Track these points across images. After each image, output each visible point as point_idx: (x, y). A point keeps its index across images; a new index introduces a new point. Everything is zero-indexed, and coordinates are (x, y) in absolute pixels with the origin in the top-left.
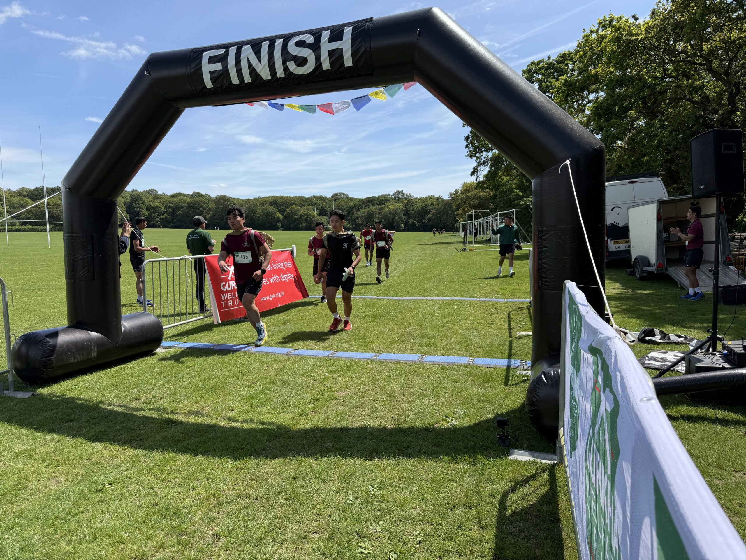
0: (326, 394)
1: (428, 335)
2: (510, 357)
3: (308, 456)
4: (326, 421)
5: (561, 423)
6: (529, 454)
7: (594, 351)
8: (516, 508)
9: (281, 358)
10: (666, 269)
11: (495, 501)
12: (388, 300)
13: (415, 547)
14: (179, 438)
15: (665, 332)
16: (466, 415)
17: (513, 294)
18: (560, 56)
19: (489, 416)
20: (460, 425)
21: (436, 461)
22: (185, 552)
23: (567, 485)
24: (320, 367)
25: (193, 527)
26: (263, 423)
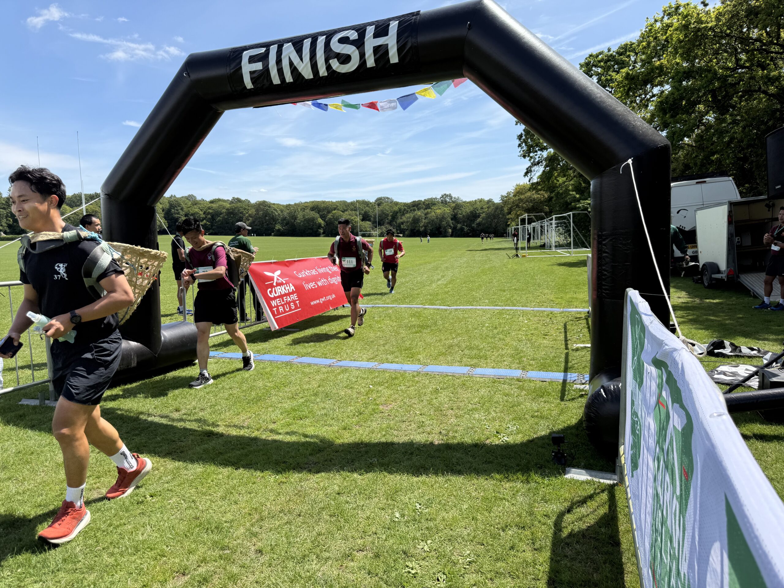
0: (371, 407)
1: (478, 346)
2: (566, 370)
3: (352, 471)
4: (371, 435)
5: (621, 440)
6: (587, 473)
7: (658, 363)
8: (572, 530)
9: (324, 370)
10: (738, 277)
11: (550, 522)
12: (435, 309)
13: (464, 568)
14: (220, 451)
15: (736, 344)
16: (518, 432)
17: (570, 303)
18: (621, 47)
19: (543, 432)
20: (512, 442)
21: (487, 479)
22: (228, 567)
23: (627, 507)
24: (364, 379)
25: (235, 542)
26: (306, 436)
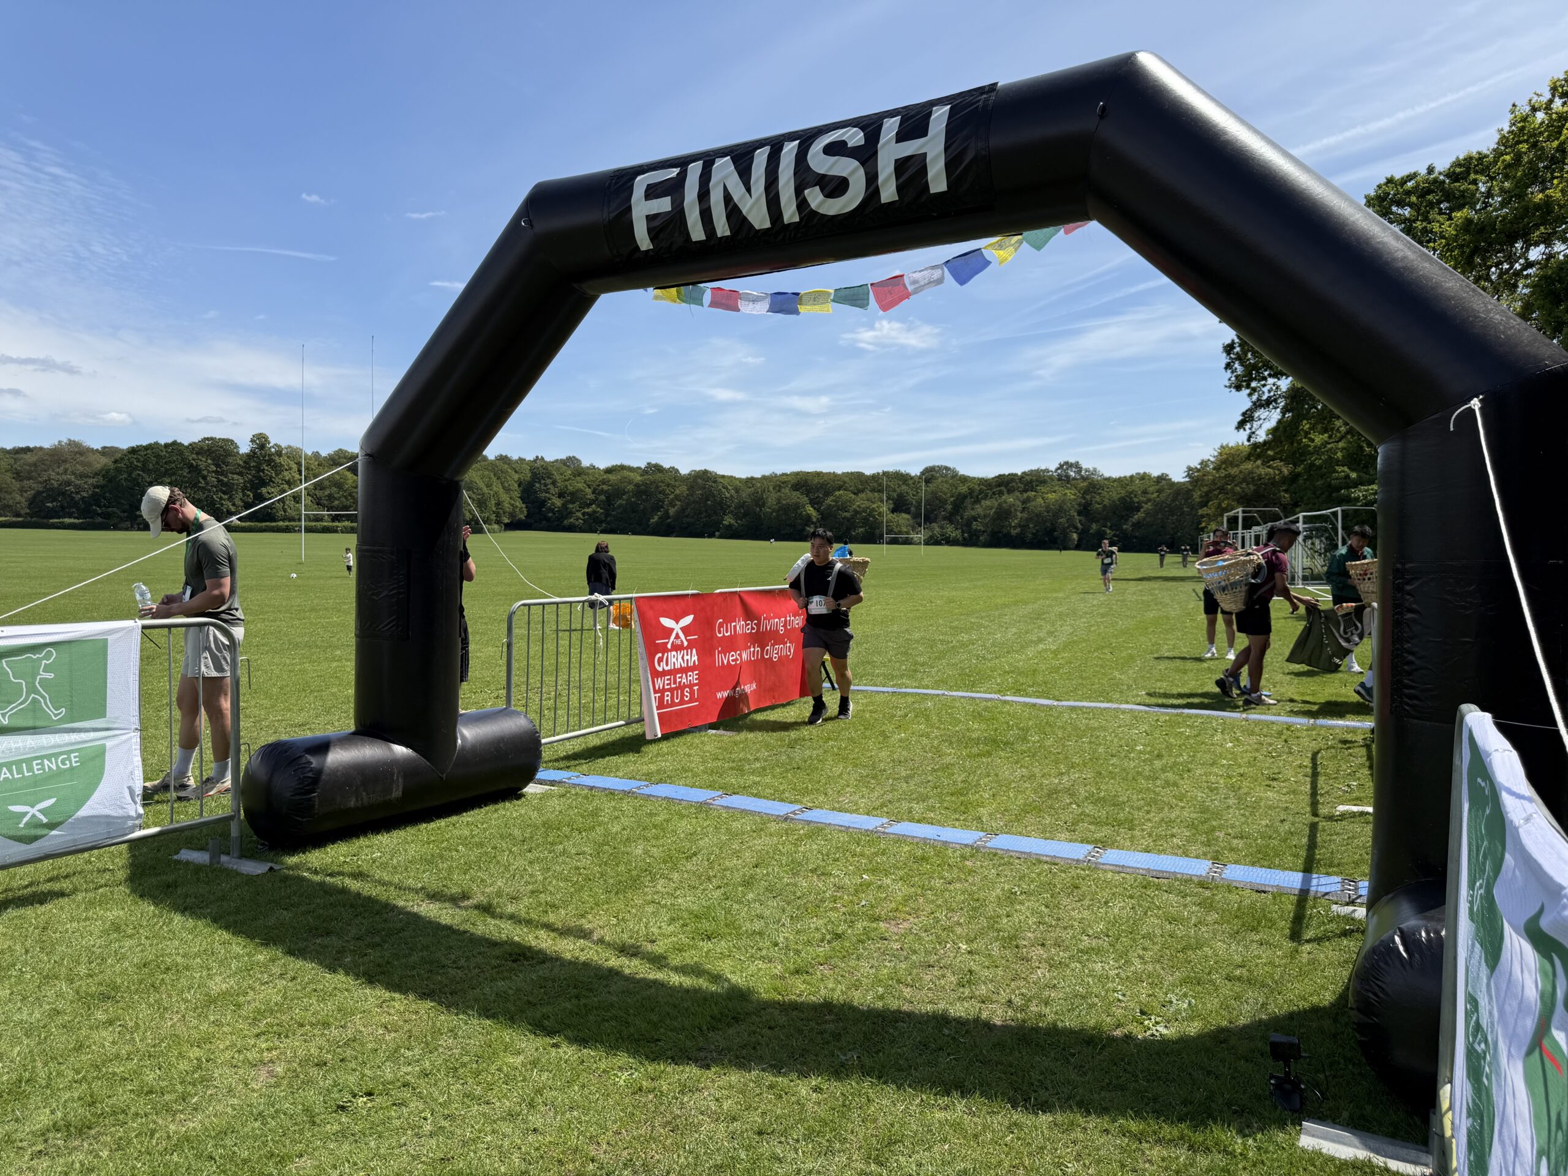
0: (861, 924)
1: (1116, 796)
2: (1308, 868)
4: (852, 992)
6: (1356, 1139)
12: (1026, 704)
16: (1193, 1014)
18: (1457, 164)
20: (1175, 1039)
26: (711, 978)
